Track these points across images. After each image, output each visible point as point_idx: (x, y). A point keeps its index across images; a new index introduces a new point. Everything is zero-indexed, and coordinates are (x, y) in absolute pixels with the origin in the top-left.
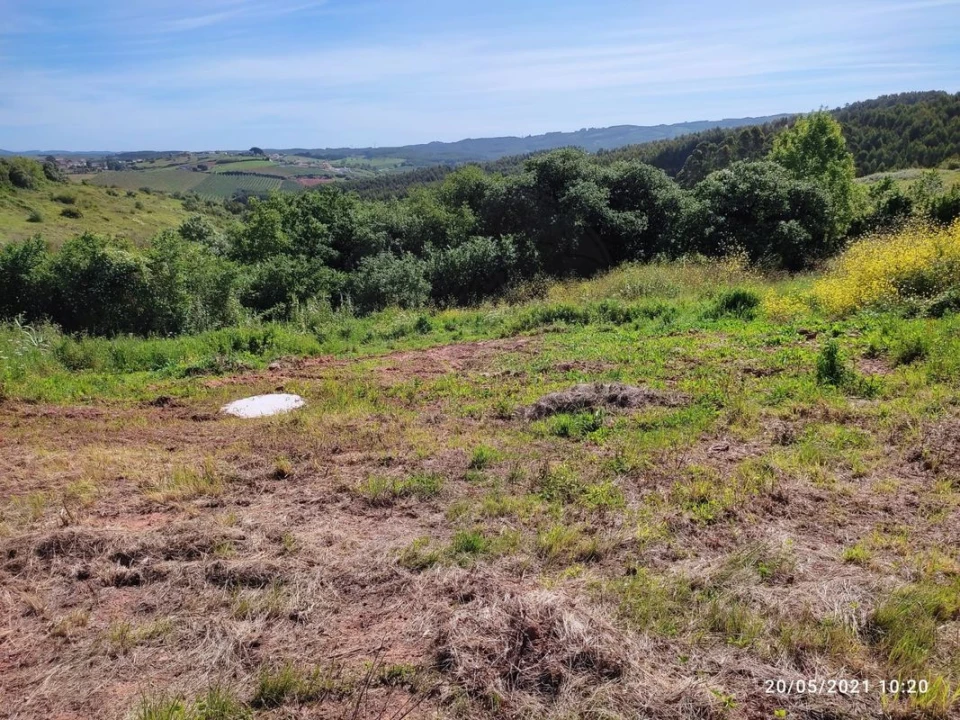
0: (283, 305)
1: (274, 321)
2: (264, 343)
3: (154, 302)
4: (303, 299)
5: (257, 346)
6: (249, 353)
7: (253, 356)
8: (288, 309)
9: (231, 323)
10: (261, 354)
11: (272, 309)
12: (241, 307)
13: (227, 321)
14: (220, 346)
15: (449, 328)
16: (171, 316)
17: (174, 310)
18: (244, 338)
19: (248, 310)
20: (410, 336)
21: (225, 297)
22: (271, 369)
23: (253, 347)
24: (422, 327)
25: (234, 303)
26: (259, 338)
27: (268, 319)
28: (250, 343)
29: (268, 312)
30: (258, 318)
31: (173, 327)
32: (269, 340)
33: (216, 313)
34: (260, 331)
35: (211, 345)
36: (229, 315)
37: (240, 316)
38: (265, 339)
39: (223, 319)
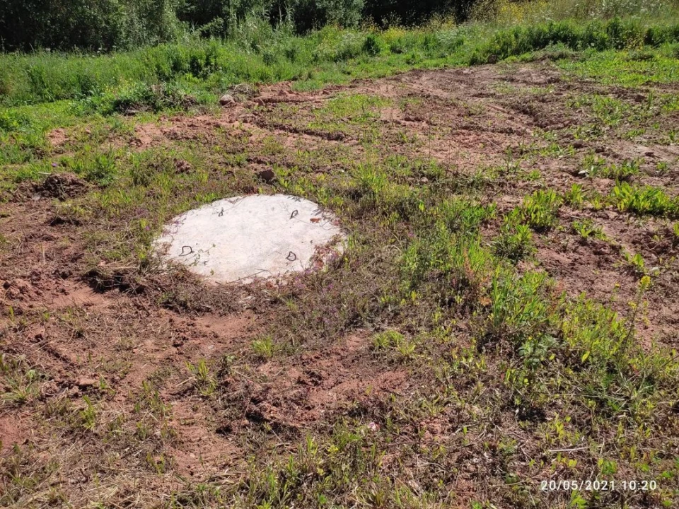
0: (220, 20)
1: (212, 38)
2: (208, 64)
3: (83, 12)
4: (241, 14)
5: (199, 67)
6: (191, 75)
7: (196, 79)
8: (226, 25)
9: (169, 39)
10: (205, 77)
11: (210, 24)
12: (178, 21)
13: (165, 37)
14: (158, 66)
15: (394, 50)
16: (106, 29)
17: (107, 23)
18: (184, 57)
19: (185, 24)
20: (359, 59)
21: (160, 9)
22: (223, 103)
23: (195, 68)
24: (370, 47)
25: (170, 15)
26: (201, 58)
27: (206, 35)
28: (192, 63)
29: (205, 27)
30: (197, 33)
31: (109, 41)
32: (213, 61)
33: (153, 26)
34: (201, 48)
35: (147, 65)
36: (166, 30)
37: (177, 32)
38: (207, 59)
39: (161, 34)
